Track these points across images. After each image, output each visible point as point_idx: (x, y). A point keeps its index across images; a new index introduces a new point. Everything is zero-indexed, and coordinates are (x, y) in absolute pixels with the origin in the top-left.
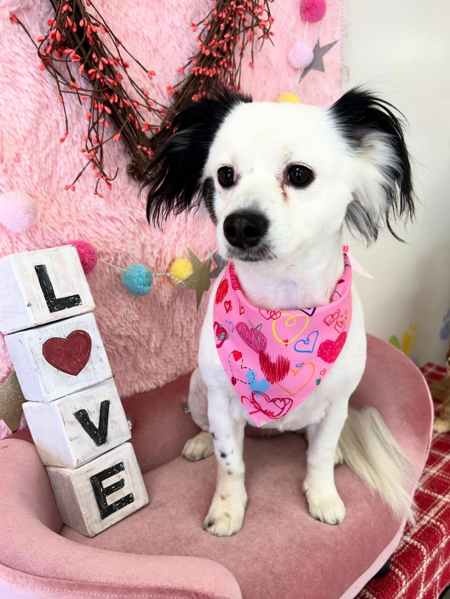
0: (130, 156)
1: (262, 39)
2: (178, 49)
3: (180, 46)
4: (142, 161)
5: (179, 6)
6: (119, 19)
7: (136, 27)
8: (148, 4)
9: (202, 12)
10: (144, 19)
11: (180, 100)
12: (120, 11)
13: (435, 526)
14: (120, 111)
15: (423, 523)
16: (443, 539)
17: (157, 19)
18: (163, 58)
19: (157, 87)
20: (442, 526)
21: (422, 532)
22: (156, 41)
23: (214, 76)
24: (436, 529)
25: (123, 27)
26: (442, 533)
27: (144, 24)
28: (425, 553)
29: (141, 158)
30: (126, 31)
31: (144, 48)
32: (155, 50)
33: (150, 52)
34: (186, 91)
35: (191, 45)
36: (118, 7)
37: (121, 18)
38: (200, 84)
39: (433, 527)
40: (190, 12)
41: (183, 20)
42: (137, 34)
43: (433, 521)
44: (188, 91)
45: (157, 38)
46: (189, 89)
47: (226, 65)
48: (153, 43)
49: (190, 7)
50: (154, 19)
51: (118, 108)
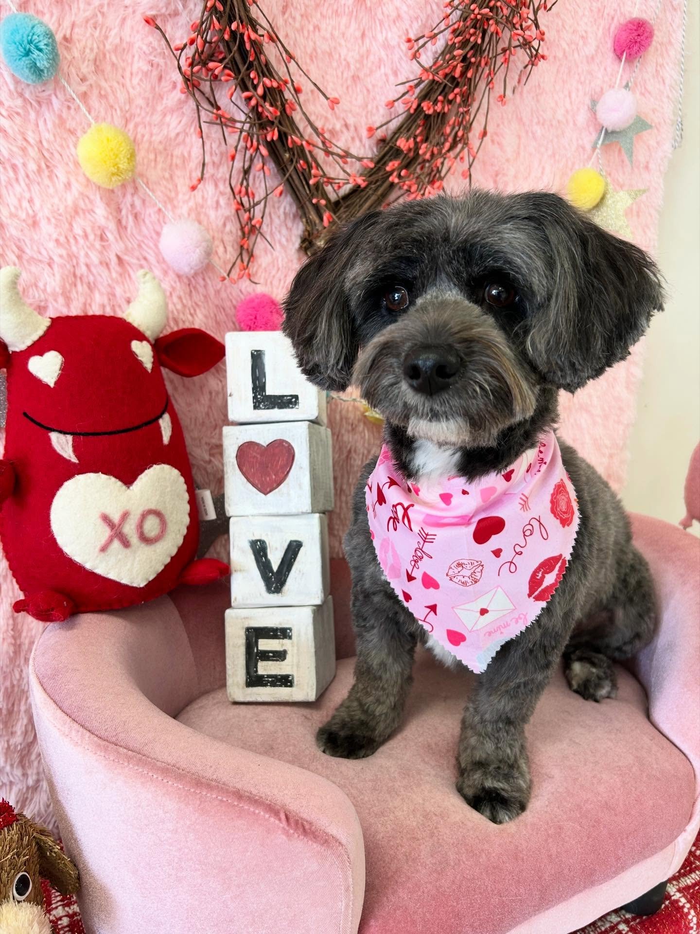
7: (329, 45)
8: (351, 12)
10: (343, 34)
11: (386, 149)
12: (309, 22)
14: (287, 155)
17: (363, 35)
19: (352, 129)
22: (358, 65)
25: (311, 44)
27: (343, 42)
30: (315, 49)
31: (340, 74)
32: (355, 78)
33: (346, 80)
38: (418, 126)
40: (416, 24)
41: (404, 38)
42: (330, 55)
44: (399, 136)
45: (361, 61)
46: (401, 133)
47: (458, 99)
48: (352, 67)
49: (417, 19)
50: (358, 34)
51: (285, 151)
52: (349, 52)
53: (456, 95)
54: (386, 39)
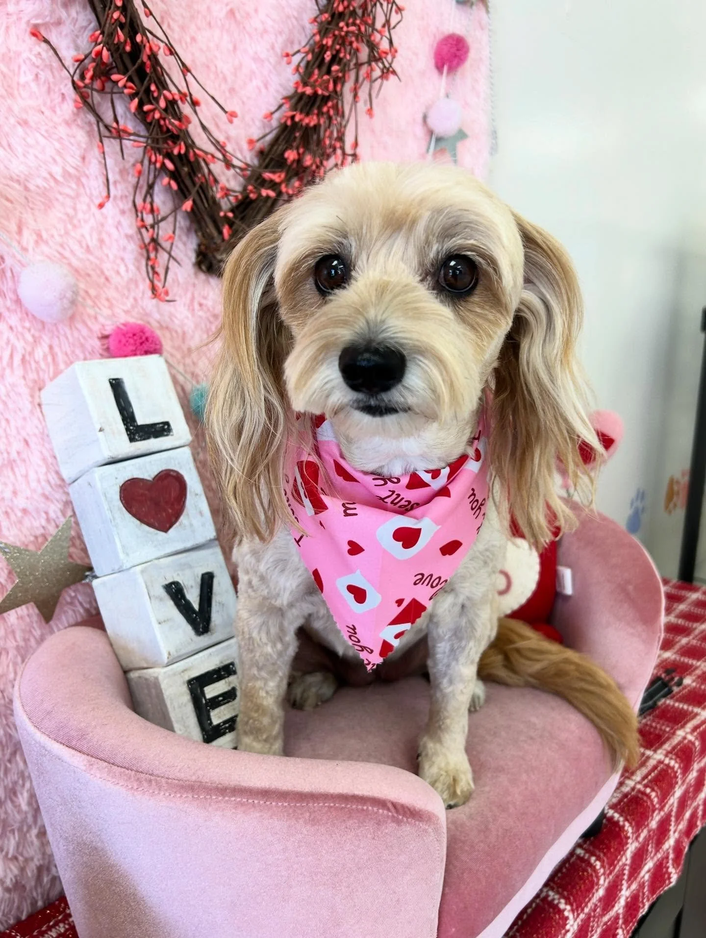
0: (197, 236)
1: (379, 81)
2: (264, 90)
3: (266, 86)
4: (215, 243)
5: (265, 31)
6: (184, 45)
8: (223, 25)
9: (296, 42)
10: (217, 47)
11: (267, 161)
13: (644, 793)
14: (186, 169)
15: (625, 789)
16: (655, 814)
17: (235, 47)
18: (243, 103)
20: (653, 794)
21: (624, 803)
22: (233, 78)
23: (315, 126)
24: (645, 798)
26: (654, 806)
27: (217, 54)
28: (630, 834)
29: (213, 238)
30: (193, 61)
32: (232, 90)
34: (275, 148)
35: (281, 85)
36: (183, 28)
37: (186, 44)
38: (295, 138)
39: (640, 795)
40: (281, 40)
41: (271, 51)
42: (208, 67)
43: (639, 786)
44: (278, 148)
45: (235, 74)
46: (280, 145)
47: (332, 112)
49: (281, 33)
50: (231, 47)
51: (183, 165)
52: (225, 66)
53: (329, 108)
54: (256, 53)
